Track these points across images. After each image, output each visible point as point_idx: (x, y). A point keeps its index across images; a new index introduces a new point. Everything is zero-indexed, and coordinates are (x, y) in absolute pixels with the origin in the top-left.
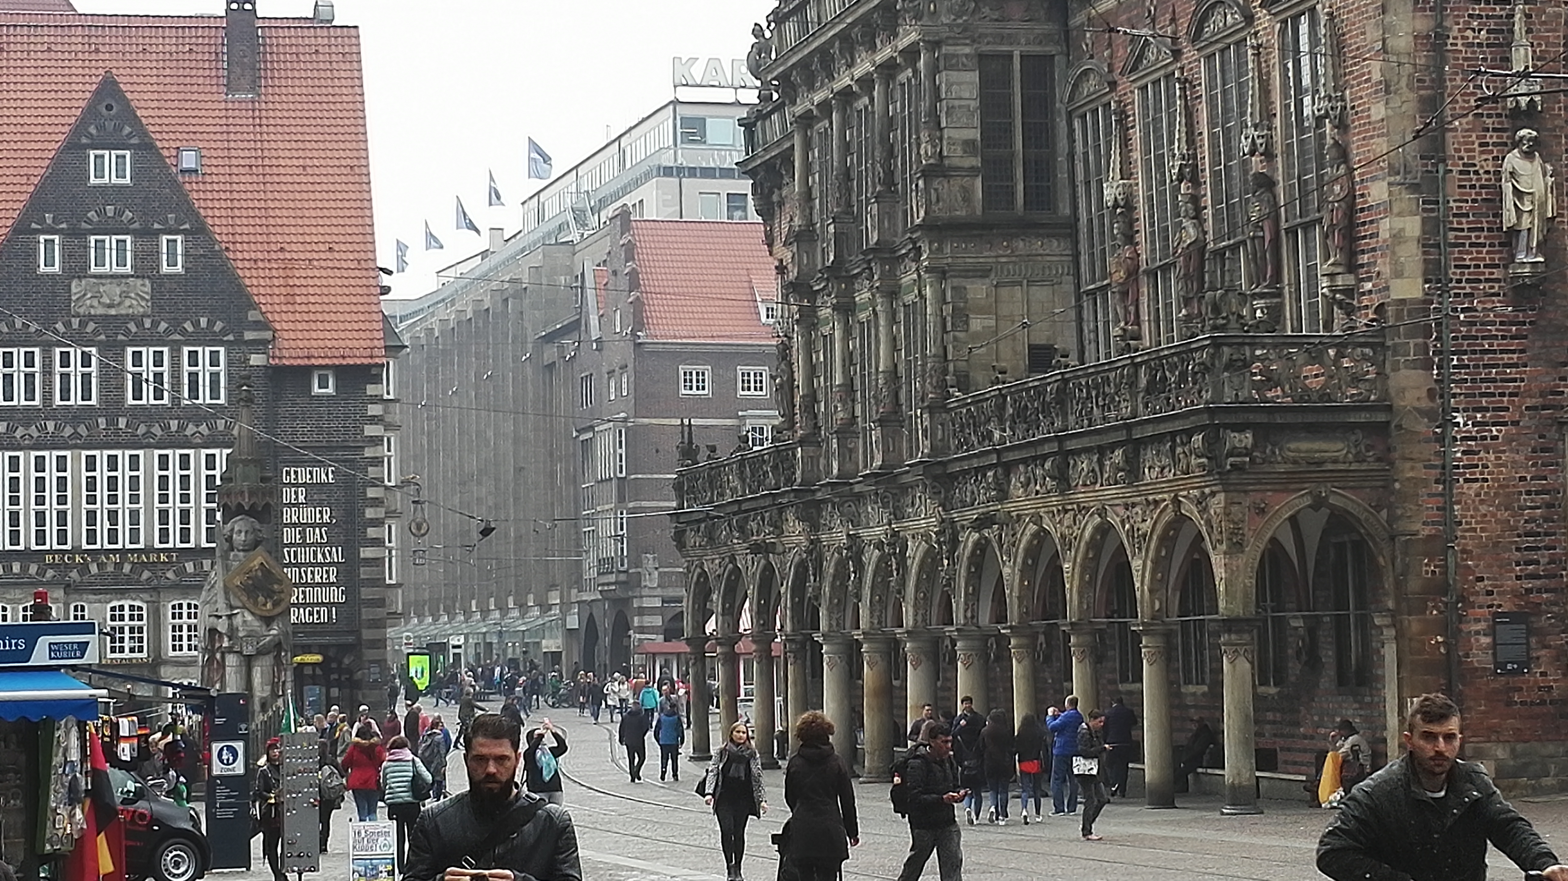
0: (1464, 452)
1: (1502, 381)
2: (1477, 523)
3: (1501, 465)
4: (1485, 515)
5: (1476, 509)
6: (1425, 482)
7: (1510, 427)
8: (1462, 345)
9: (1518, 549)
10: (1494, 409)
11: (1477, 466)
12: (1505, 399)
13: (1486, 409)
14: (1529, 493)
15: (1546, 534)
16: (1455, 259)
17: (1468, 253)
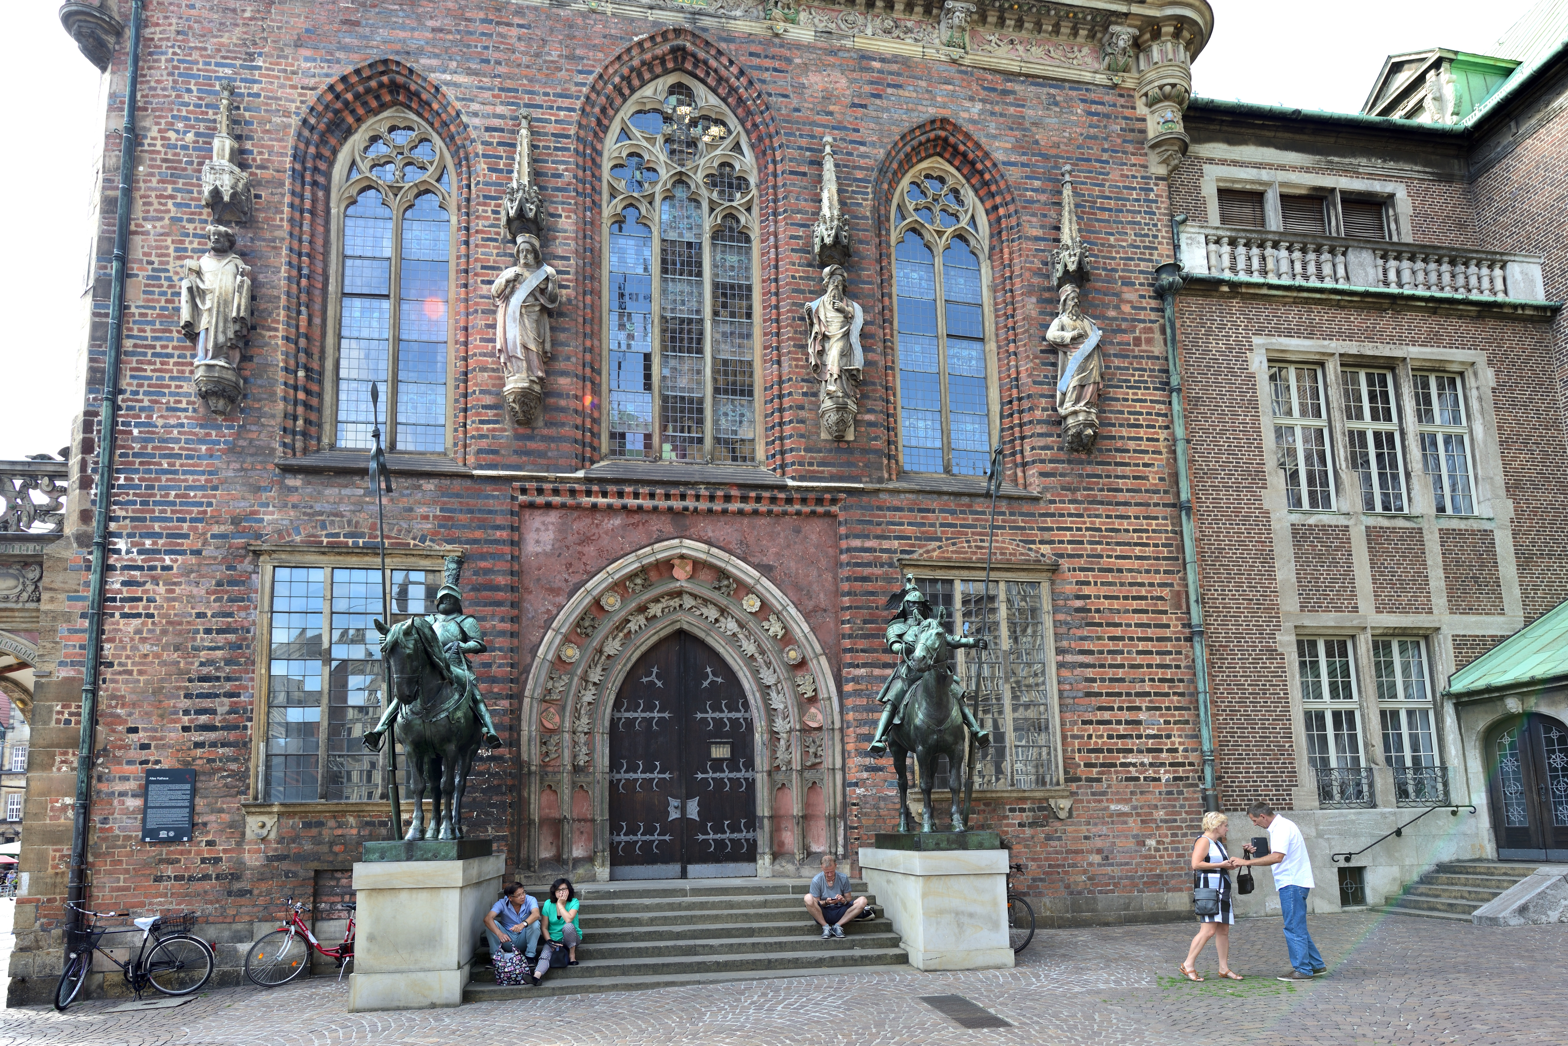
0: (124, 583)
1: (181, 503)
2: (133, 664)
3: (174, 599)
4: (146, 656)
5: (134, 648)
6: (67, 617)
7: (189, 556)
8: (134, 463)
9: (188, 696)
10: (169, 536)
11: (140, 599)
12: (185, 525)
13: (159, 535)
14: (208, 631)
15: (228, 679)
16: (132, 369)
17: (150, 363)
